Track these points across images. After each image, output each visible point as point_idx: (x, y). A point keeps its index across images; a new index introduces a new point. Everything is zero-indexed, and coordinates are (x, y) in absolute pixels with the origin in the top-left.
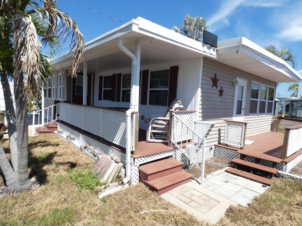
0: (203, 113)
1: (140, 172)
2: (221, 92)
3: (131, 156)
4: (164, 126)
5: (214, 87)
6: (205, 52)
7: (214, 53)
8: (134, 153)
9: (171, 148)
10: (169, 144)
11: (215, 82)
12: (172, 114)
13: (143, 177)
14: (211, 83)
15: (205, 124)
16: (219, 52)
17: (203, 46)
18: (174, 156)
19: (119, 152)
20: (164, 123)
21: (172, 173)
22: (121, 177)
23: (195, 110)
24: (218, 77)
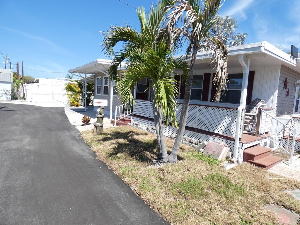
0: (277, 110)
1: (244, 153)
2: (288, 93)
3: (239, 142)
4: (250, 120)
5: (285, 89)
6: (291, 62)
7: (295, 62)
8: (241, 140)
9: (259, 137)
10: (256, 134)
11: (285, 84)
12: (261, 110)
13: (248, 158)
14: (283, 86)
15: (283, 119)
16: (298, 62)
17: (290, 58)
18: (260, 144)
19: (222, 139)
20: (250, 118)
21: (266, 156)
22: (229, 157)
23: (273, 108)
24: (288, 80)
